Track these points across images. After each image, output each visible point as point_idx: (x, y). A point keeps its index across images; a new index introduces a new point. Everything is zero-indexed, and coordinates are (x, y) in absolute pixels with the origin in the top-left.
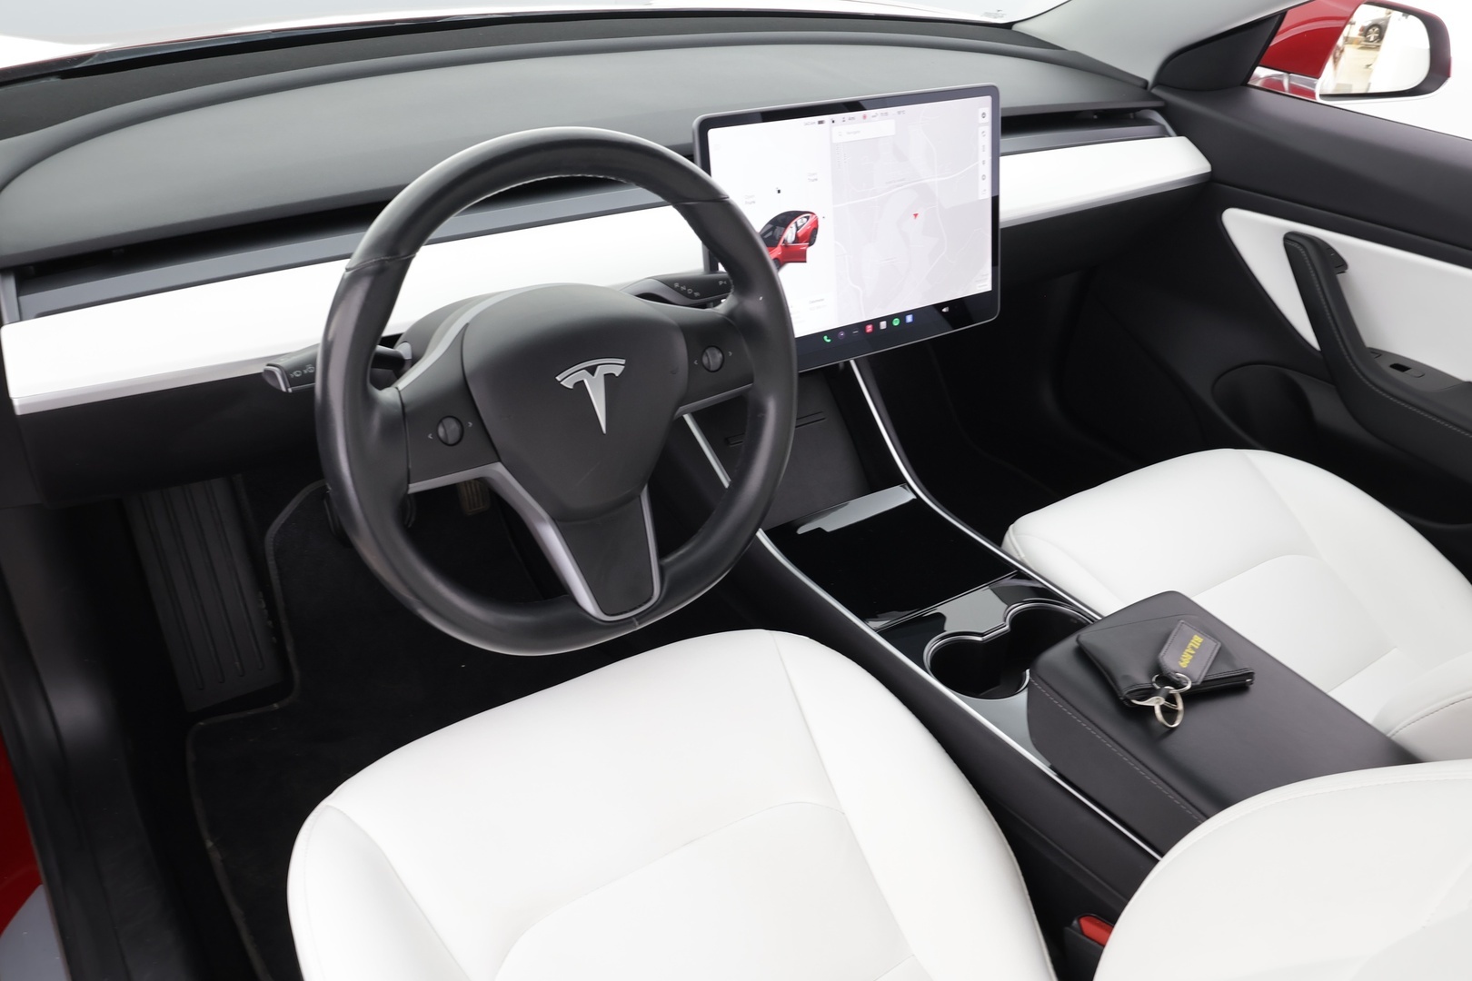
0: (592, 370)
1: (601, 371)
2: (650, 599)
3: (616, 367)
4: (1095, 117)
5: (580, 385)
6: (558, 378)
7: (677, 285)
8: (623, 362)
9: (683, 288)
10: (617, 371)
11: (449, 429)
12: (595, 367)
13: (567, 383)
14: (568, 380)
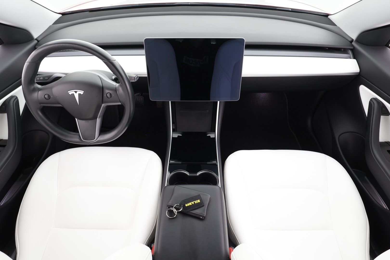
0: (76, 92)
1: (78, 93)
3: (82, 92)
4: (327, 48)
5: (73, 95)
6: (68, 92)
8: (83, 92)
10: (82, 93)
11: (46, 96)
12: (77, 91)
13: (70, 93)
14: (71, 93)
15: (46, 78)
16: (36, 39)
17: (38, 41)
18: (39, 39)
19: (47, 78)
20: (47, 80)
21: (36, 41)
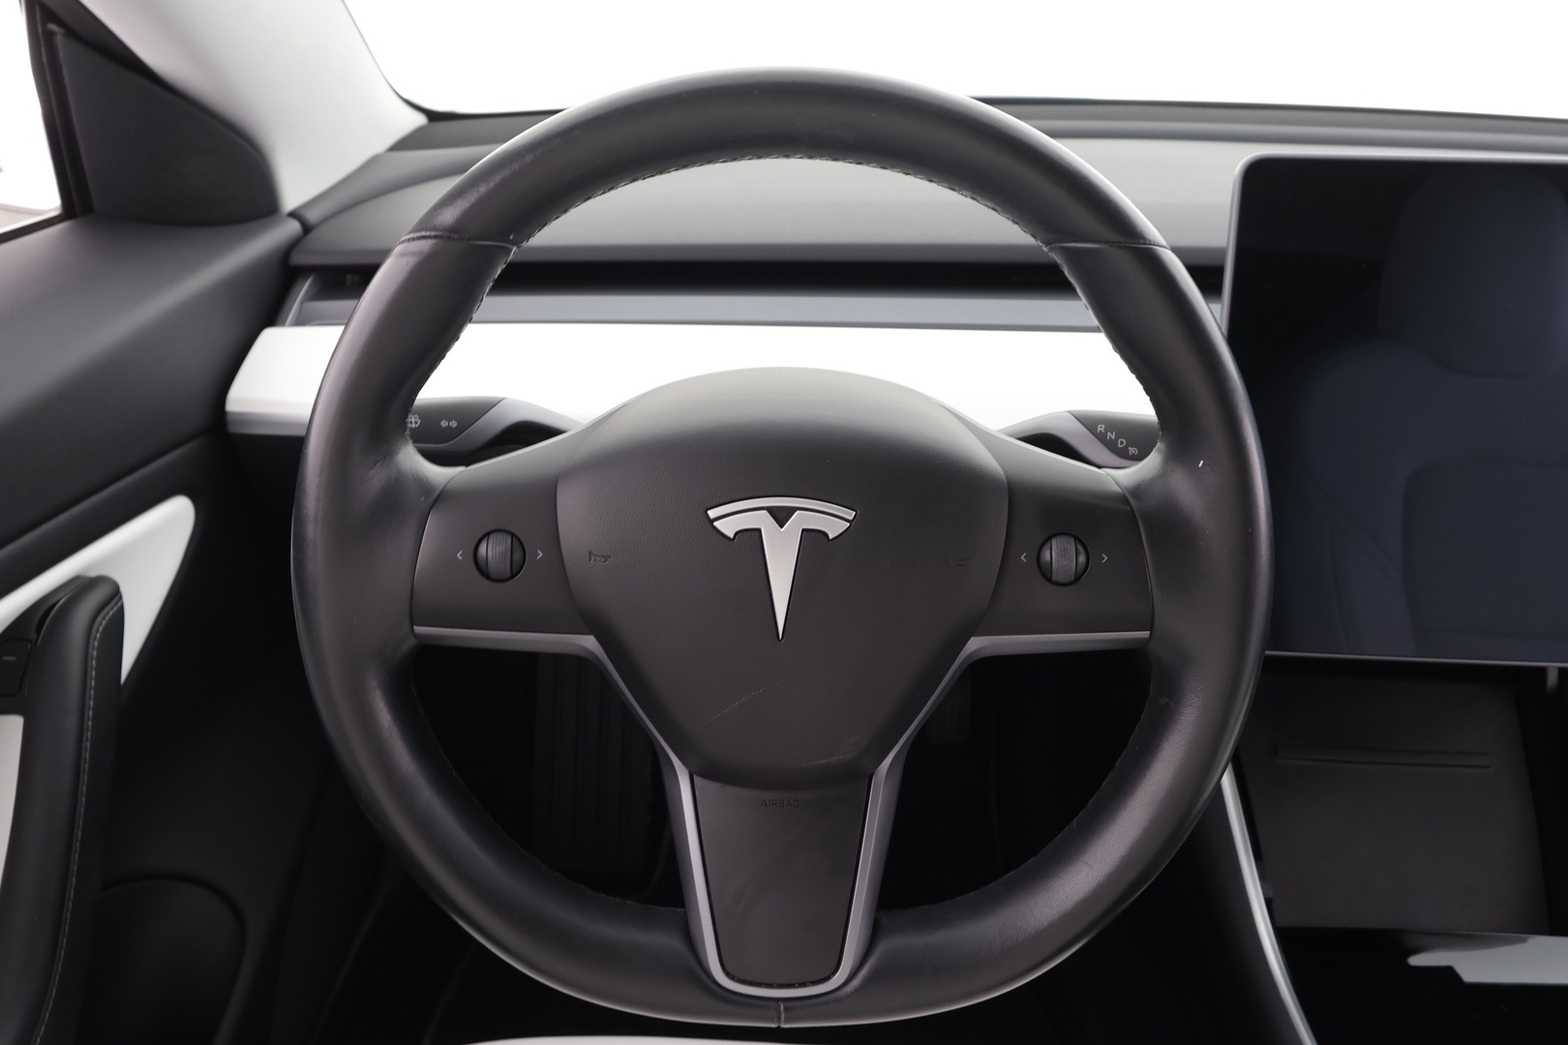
0: (781, 516)
1: (798, 522)
2: (827, 979)
3: (833, 521)
5: (752, 538)
6: (712, 514)
7: (1101, 428)
8: (850, 515)
9: (1111, 436)
10: (834, 528)
11: (493, 550)
12: (792, 511)
13: (728, 527)
14: (731, 521)
15: (444, 424)
16: (293, 215)
17: (307, 229)
18: (312, 216)
19: (454, 424)
20: (451, 434)
21: (293, 227)
